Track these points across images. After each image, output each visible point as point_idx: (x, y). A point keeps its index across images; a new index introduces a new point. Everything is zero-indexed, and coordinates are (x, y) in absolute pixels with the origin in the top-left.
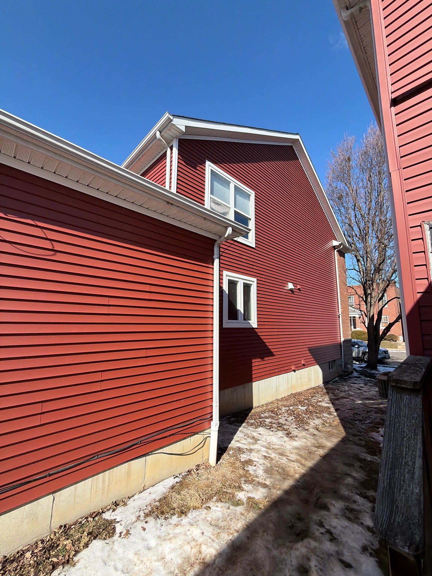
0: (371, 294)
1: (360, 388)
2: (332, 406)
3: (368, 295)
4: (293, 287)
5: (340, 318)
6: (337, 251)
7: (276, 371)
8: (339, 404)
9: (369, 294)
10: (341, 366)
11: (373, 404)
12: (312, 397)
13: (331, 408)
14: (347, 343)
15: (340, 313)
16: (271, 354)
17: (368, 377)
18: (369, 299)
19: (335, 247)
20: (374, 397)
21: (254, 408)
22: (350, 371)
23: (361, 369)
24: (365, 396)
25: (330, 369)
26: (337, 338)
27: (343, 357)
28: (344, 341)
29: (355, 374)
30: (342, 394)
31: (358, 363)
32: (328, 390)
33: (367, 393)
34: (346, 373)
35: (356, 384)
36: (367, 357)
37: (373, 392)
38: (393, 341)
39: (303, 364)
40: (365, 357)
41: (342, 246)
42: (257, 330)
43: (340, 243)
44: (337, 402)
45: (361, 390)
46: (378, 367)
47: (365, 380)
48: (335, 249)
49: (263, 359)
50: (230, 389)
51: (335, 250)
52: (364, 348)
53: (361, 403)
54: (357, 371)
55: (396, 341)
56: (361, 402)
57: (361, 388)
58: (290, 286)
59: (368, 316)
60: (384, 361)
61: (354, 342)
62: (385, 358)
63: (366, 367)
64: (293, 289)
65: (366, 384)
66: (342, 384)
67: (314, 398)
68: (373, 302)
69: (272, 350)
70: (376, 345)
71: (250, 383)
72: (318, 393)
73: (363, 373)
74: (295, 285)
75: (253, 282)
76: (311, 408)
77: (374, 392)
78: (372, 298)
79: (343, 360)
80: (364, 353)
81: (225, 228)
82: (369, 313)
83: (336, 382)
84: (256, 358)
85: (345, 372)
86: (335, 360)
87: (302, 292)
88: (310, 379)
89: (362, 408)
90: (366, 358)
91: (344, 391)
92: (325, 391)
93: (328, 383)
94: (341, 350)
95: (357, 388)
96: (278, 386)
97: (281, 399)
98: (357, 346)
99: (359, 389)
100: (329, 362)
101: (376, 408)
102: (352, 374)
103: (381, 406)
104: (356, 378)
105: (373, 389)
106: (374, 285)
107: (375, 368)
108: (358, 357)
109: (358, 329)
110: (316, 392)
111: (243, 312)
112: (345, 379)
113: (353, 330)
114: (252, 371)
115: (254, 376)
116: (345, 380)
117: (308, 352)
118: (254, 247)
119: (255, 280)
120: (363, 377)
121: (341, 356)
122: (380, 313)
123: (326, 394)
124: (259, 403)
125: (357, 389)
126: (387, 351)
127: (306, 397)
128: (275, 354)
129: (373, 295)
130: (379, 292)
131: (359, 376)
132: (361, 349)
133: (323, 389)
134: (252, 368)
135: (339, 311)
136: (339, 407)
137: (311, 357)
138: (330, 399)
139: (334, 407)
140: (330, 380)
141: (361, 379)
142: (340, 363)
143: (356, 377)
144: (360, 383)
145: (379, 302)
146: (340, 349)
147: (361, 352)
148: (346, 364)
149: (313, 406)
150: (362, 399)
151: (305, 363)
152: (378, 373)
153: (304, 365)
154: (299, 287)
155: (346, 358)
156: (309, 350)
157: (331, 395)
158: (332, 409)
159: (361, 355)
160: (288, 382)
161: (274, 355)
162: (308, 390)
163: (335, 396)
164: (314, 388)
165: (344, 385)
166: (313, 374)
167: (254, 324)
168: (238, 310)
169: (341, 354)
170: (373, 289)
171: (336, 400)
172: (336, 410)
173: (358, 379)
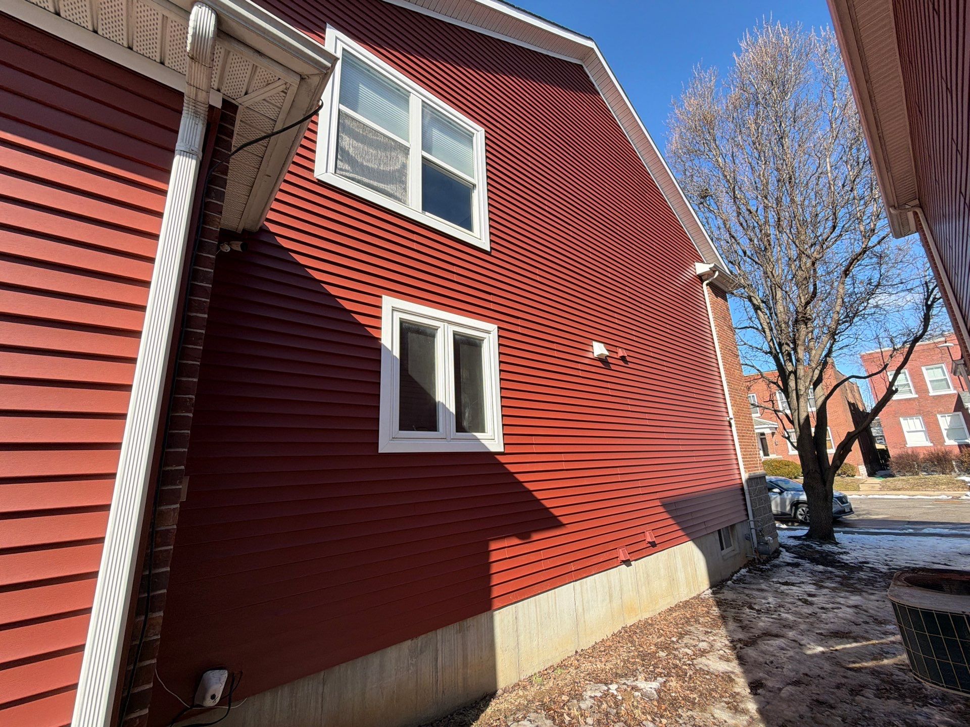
0: (795, 373)
1: (806, 597)
2: (738, 670)
3: (789, 375)
4: (607, 353)
5: (734, 428)
6: (707, 285)
7: (573, 567)
8: (761, 659)
9: (791, 372)
10: (748, 538)
11: (860, 655)
12: (681, 636)
13: (737, 680)
14: (757, 484)
15: (731, 416)
16: (550, 522)
17: (818, 563)
18: (792, 384)
19: (703, 278)
20: (854, 628)
21: (499, 692)
22: (772, 548)
23: (797, 543)
24: (827, 627)
25: (722, 549)
26: (731, 472)
27: (751, 518)
28: (750, 480)
29: (786, 557)
30: (764, 623)
31: (784, 526)
32: (723, 608)
33: (831, 615)
34: (765, 557)
35: (793, 584)
36: (802, 513)
37: (845, 609)
38: (848, 476)
39: (649, 542)
40: (798, 513)
41: (717, 273)
42: (502, 459)
43: (712, 265)
44: (751, 652)
45: (811, 604)
46: (835, 534)
47: (813, 572)
48: (702, 282)
49: (529, 537)
50: (409, 643)
51: (702, 284)
52: (792, 492)
53: (823, 653)
54: (788, 549)
55: (853, 476)
56: (820, 649)
57: (810, 599)
58: (599, 349)
59: (796, 422)
60: (840, 519)
61: (771, 482)
62: (843, 512)
63: (808, 536)
64: (605, 356)
65: (819, 585)
66: (759, 587)
67: (686, 639)
68: (801, 387)
69: (556, 512)
70: (825, 485)
71: (483, 617)
72: (697, 621)
73: (803, 553)
74: (612, 348)
75: (488, 332)
76: (674, 683)
77: (848, 610)
78: (799, 380)
79: (752, 523)
80: (796, 504)
82: (796, 413)
83: (740, 580)
84: (505, 537)
85: (761, 553)
86: (733, 526)
87: (630, 365)
88: (672, 581)
89: (832, 674)
90: (801, 515)
91: (768, 611)
92: (715, 611)
93: (724, 586)
94: (745, 500)
95: (800, 600)
96: (580, 610)
97: (593, 646)
98: (776, 490)
99: (806, 602)
100: (719, 531)
101: (873, 672)
102: (778, 557)
103: (886, 662)
104: (790, 568)
105: (842, 601)
106: (799, 351)
107: (829, 538)
108: (783, 514)
109: (772, 456)
110: (692, 617)
111: (453, 409)
112: (761, 570)
113: (764, 458)
115: (496, 592)
116: (765, 575)
117: (662, 509)
118: (489, 249)
119: (493, 327)
120: (807, 565)
121: (747, 515)
122: (822, 413)
123: (720, 622)
124: (519, 675)
125: (800, 603)
126: (845, 497)
127: (663, 638)
128: (564, 520)
129: (801, 372)
130: (814, 365)
131: (796, 560)
132: (788, 496)
133: (709, 607)
135: (728, 413)
136: (761, 675)
137: (671, 522)
138: (732, 642)
139: (746, 672)
140: (728, 576)
141: (804, 571)
142: (746, 532)
143: (788, 564)
144: (803, 583)
145: (814, 389)
146: (742, 497)
147: (788, 502)
148: (760, 534)
149: (681, 676)
150: (823, 638)
151: (654, 539)
152: (840, 550)
153: (653, 544)
154: (621, 353)
155: (759, 518)
156: (664, 505)
157: (732, 625)
158: (741, 686)
159: (788, 508)
160: (611, 596)
161: (562, 525)
162: (671, 610)
163: (743, 628)
164: (686, 604)
165: (762, 590)
166: (680, 566)
167: (491, 442)
168: (439, 402)
169: (746, 510)
170: (798, 360)
171: (746, 645)
172: (755, 686)
173: (795, 569)
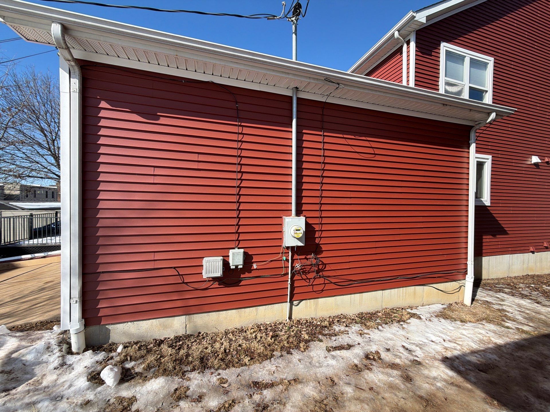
4: (540, 161)
7: (510, 249)
16: (504, 232)
21: (483, 280)
39: (545, 247)
42: (489, 208)
49: (495, 236)
58: (535, 159)
64: (538, 163)
69: (506, 229)
71: (481, 257)
74: (543, 158)
75: (488, 159)
81: (488, 114)
84: (487, 235)
96: (511, 264)
97: (514, 277)
114: (482, 246)
115: (484, 251)
119: (490, 157)
124: (489, 277)
128: (509, 232)
134: (482, 244)
151: (547, 246)
153: (547, 248)
154: (547, 160)
160: (524, 262)
161: (508, 234)
167: (487, 202)
